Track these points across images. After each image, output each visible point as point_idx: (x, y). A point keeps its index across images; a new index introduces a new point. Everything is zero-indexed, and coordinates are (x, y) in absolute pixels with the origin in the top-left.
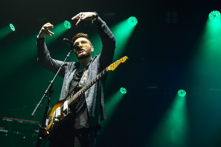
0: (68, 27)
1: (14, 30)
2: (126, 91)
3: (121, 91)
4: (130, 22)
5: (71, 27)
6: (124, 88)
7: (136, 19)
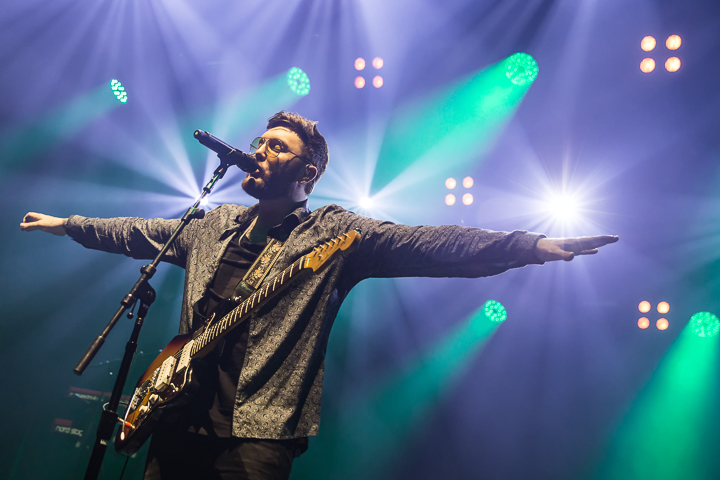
0: (302, 89)
1: (124, 100)
2: (505, 312)
3: (488, 314)
4: (511, 74)
5: (310, 92)
6: (499, 304)
7: (534, 63)
